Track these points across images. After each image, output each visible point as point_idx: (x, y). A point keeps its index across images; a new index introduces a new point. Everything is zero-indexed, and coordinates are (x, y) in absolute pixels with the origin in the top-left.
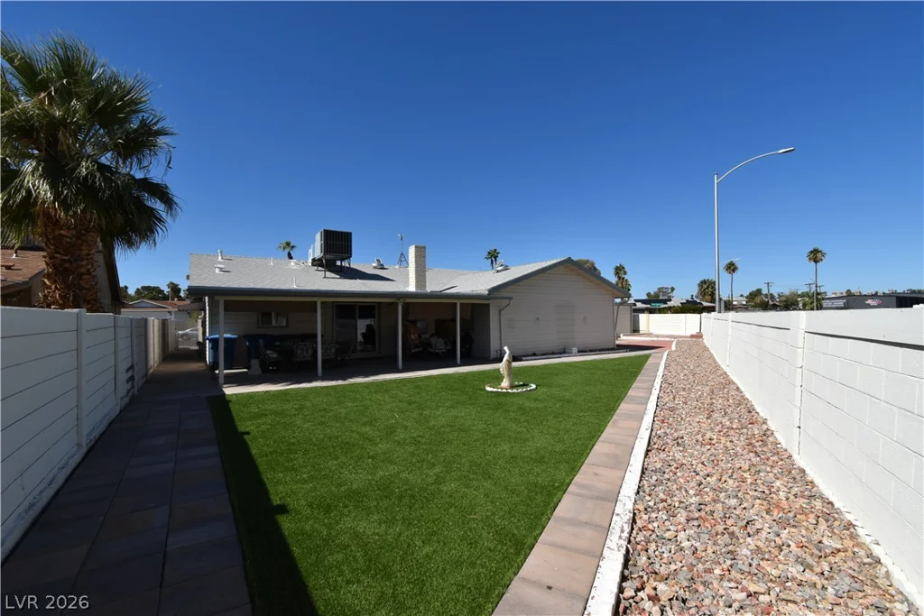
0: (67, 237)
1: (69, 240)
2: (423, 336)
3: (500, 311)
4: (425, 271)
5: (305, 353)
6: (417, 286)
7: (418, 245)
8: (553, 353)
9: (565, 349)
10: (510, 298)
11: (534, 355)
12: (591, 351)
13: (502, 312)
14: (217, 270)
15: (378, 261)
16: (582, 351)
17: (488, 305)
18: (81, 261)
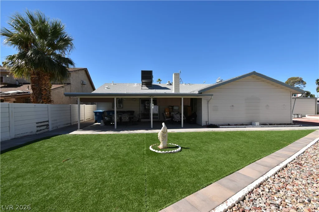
0: (34, 78)
1: (34, 79)
2: (172, 113)
3: (208, 102)
4: (179, 84)
5: (125, 118)
6: (175, 91)
7: (175, 73)
8: (243, 125)
9: (251, 123)
10: (212, 95)
11: (229, 125)
12: (270, 124)
13: (209, 102)
14: (106, 88)
15: (169, 82)
16: (263, 124)
17: (201, 99)
18: (42, 85)
